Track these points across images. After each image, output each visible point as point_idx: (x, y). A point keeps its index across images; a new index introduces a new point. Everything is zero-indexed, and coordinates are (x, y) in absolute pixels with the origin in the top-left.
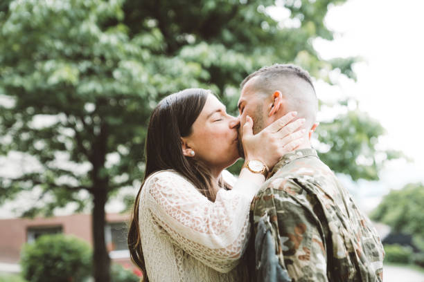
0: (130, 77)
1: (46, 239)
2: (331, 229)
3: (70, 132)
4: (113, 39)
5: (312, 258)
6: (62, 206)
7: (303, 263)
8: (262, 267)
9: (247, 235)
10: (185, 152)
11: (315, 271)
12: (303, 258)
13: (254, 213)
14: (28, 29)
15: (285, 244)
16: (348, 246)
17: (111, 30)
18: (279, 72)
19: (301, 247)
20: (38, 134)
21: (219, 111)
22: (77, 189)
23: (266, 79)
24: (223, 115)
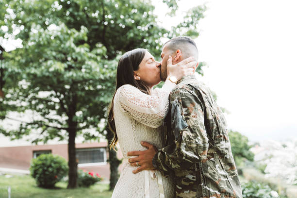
0: (91, 69)
1: (43, 156)
2: (206, 106)
3: (57, 100)
4: (83, 49)
5: (198, 117)
6: (52, 138)
7: (194, 119)
8: (174, 122)
9: (168, 110)
10: (136, 78)
11: (200, 123)
12: (194, 116)
13: (170, 99)
14: (39, 45)
15: (186, 111)
16: (213, 115)
17: (81, 46)
18: (180, 40)
19: (193, 112)
20: (41, 101)
21: (151, 59)
22: (60, 129)
23: (174, 44)
24: (153, 61)
